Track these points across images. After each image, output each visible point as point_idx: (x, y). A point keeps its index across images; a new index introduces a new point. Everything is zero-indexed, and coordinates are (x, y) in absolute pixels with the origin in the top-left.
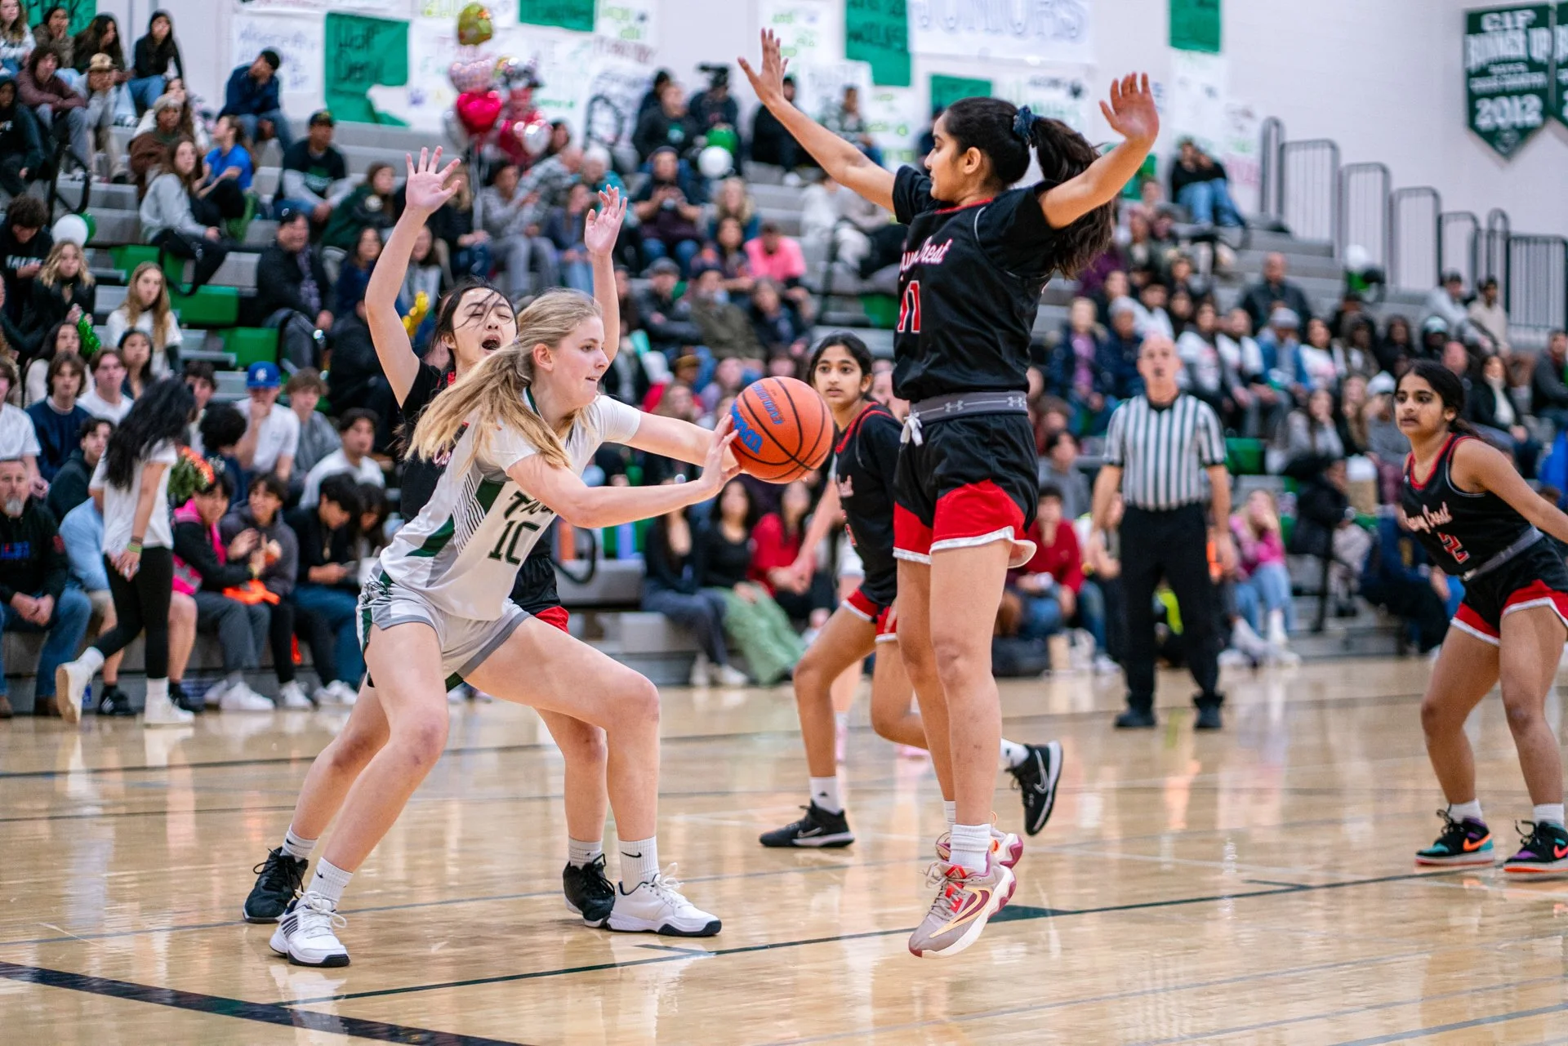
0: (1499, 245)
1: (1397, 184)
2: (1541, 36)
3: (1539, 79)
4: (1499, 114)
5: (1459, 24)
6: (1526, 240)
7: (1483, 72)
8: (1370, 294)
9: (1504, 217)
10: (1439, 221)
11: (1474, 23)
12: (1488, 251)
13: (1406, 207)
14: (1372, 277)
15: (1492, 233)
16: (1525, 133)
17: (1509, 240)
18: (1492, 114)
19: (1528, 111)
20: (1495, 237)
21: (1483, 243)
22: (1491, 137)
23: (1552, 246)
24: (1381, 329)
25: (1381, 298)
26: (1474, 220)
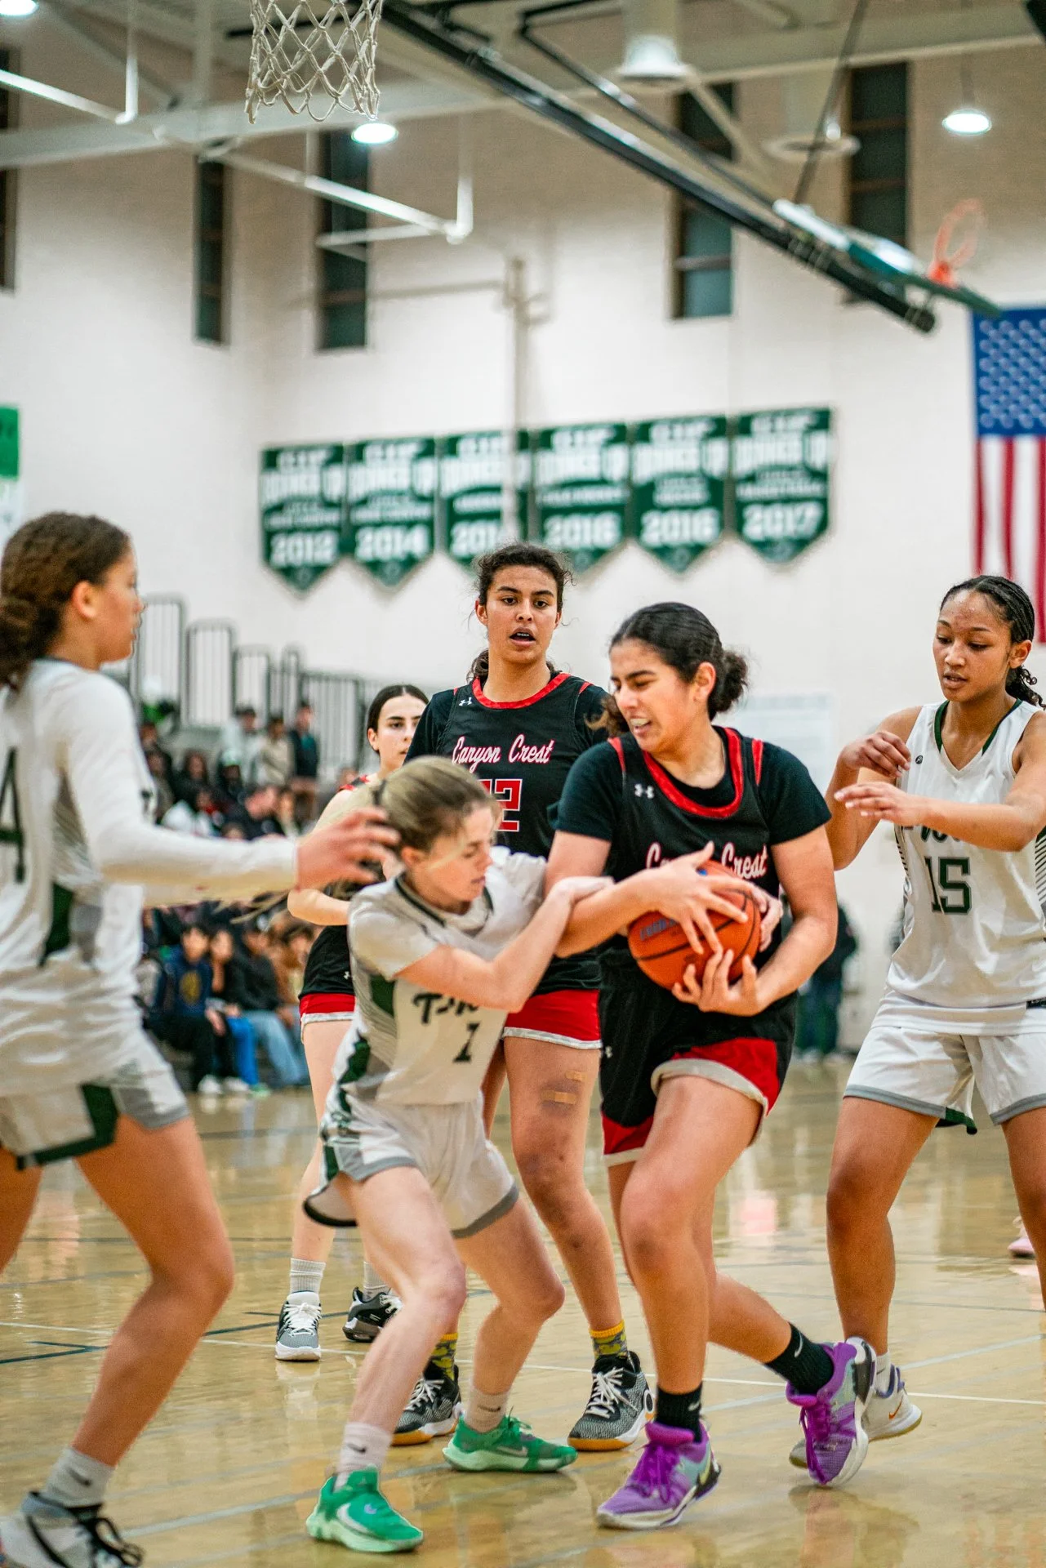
0: (293, 682)
1: (192, 617)
2: (336, 475)
3: (332, 517)
4: (294, 550)
5: (255, 461)
6: (320, 677)
7: (279, 508)
8: (165, 726)
9: (297, 654)
10: (235, 657)
11: (271, 459)
12: (282, 687)
13: (202, 641)
14: (167, 709)
15: (285, 671)
16: (319, 570)
17: (303, 677)
18: (289, 550)
19: (323, 548)
20: (289, 674)
21: (276, 680)
22: (288, 572)
23: (343, 684)
24: (178, 761)
25: (175, 730)
26: (268, 658)
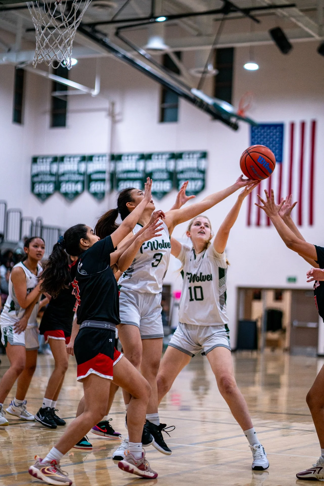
0: (39, 229)
1: (9, 208)
2: (55, 166)
3: (53, 179)
4: (42, 188)
5: (30, 161)
6: (49, 228)
7: (37, 175)
9: (41, 220)
10: (21, 221)
11: (35, 160)
12: (36, 231)
13: (11, 215)
15: (37, 225)
16: (48, 195)
17: (42, 228)
18: (40, 188)
19: (50, 188)
20: (38, 227)
21: (34, 228)
22: (39, 195)
23: (55, 230)
26: (32, 221)
